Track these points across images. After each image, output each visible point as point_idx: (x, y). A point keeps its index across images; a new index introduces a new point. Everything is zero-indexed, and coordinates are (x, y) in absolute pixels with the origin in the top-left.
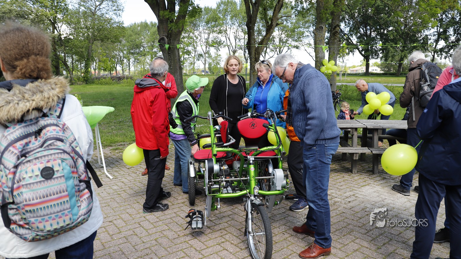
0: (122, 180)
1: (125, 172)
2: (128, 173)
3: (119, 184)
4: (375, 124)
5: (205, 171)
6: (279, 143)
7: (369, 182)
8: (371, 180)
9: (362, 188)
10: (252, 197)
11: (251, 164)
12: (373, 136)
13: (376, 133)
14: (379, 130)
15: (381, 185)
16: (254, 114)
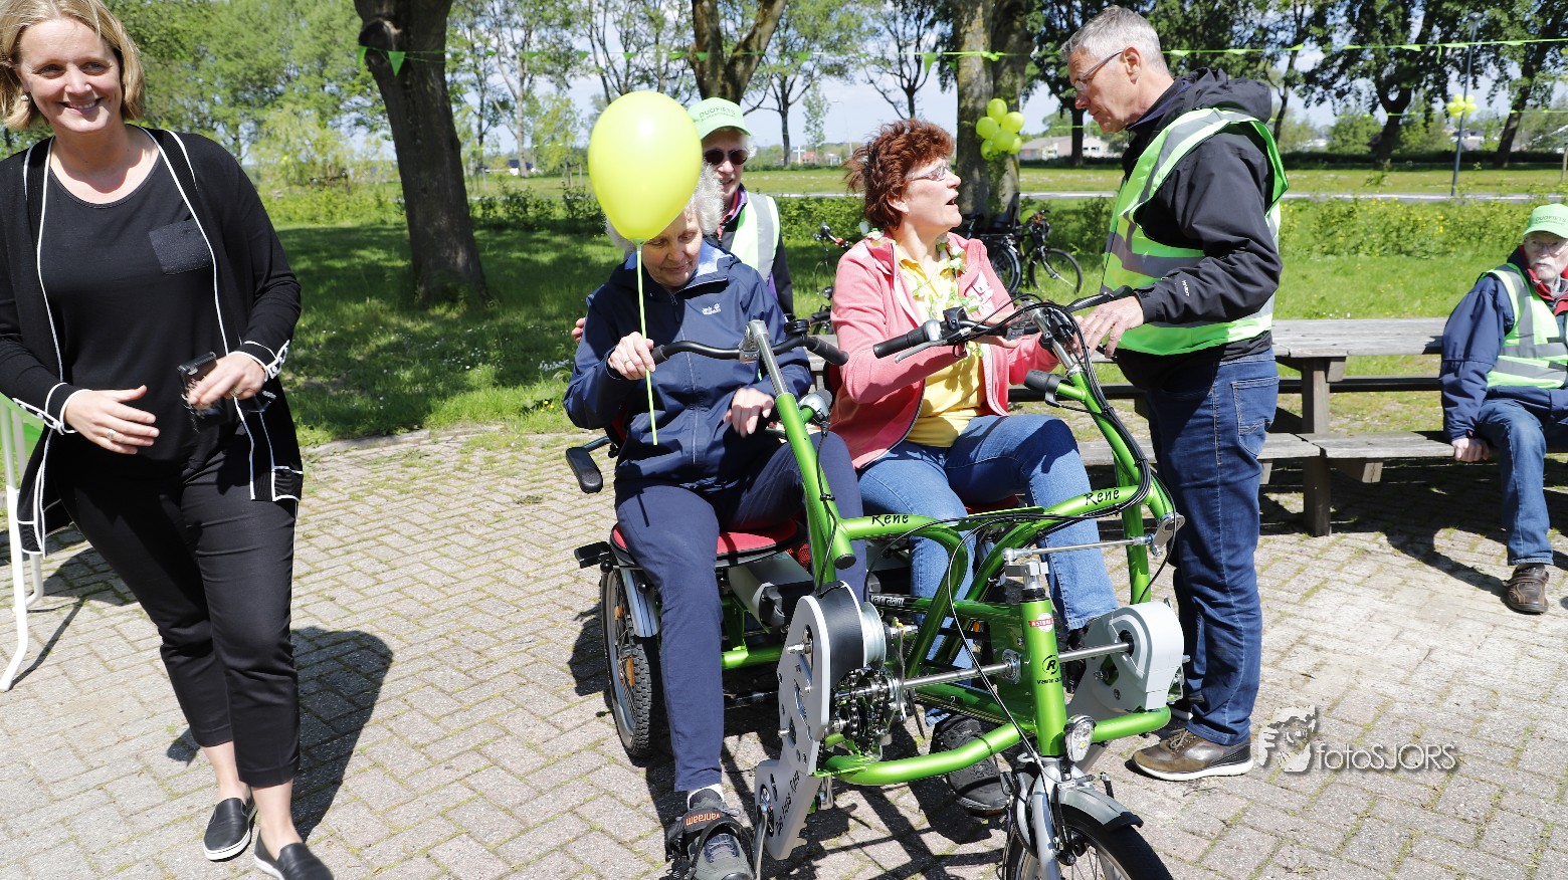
4: (1310, 340)
5: (802, 655)
6: (1136, 471)
7: (1319, 574)
8: (1318, 563)
9: (1311, 602)
10: (1052, 773)
11: (1030, 596)
12: (1305, 388)
13: (1319, 376)
14: (1333, 365)
15: (1372, 583)
16: (963, 326)
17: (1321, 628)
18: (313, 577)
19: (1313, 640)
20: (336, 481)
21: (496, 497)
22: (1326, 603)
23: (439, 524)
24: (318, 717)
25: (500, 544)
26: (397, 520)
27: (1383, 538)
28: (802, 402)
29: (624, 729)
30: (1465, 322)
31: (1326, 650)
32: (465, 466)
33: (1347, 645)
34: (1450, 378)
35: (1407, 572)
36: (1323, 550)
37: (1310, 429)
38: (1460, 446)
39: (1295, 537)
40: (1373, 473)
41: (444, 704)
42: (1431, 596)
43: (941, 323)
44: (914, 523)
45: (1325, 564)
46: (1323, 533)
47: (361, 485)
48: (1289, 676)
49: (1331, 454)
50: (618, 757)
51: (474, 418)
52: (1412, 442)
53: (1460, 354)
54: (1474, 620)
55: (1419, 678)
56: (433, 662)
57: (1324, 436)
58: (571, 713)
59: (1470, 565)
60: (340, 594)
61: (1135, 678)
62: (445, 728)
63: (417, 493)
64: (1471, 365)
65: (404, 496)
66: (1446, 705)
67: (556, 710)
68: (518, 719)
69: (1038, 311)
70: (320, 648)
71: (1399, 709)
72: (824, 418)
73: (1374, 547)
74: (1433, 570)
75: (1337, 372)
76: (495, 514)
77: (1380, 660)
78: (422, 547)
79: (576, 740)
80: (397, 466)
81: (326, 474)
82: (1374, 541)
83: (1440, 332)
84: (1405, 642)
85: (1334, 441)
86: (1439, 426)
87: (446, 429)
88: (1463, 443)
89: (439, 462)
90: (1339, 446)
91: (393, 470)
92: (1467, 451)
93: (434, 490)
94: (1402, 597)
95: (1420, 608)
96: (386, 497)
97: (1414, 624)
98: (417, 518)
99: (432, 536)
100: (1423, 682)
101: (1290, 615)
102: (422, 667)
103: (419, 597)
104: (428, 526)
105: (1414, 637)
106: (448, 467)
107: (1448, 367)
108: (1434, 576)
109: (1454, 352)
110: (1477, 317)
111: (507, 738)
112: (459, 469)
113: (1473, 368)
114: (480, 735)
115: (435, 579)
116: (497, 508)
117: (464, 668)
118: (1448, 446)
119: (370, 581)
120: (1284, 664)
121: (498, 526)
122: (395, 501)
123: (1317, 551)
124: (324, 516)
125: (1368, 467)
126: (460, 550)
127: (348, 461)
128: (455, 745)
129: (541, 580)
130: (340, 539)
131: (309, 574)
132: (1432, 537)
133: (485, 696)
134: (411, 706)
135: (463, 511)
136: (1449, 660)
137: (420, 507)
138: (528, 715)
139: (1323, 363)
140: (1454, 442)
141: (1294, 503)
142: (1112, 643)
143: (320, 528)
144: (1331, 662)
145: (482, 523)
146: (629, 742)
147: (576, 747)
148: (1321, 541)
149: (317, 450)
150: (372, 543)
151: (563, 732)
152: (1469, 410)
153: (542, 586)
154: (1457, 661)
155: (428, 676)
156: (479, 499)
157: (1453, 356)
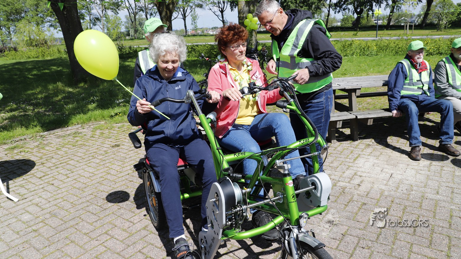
0: (34, 201)
1: (37, 186)
2: (41, 186)
3: (31, 209)
4: (350, 84)
5: (215, 202)
6: (313, 132)
7: (357, 153)
8: (356, 149)
9: (356, 162)
10: (296, 231)
11: (285, 175)
12: (349, 97)
13: (353, 94)
14: (357, 91)
15: (372, 155)
16: (255, 88)
17: (360, 170)
18: (45, 177)
19: (359, 174)
20: (51, 143)
21: (105, 145)
22: (360, 162)
23: (87, 156)
24: (51, 226)
25: (107, 161)
26: (73, 155)
27: (373, 141)
29: (154, 221)
30: (394, 77)
31: (363, 176)
32: (94, 136)
33: (368, 174)
34: (390, 93)
35: (381, 150)
36: (357, 145)
37: (352, 110)
38: (394, 113)
39: (349, 142)
40: (370, 122)
41: (93, 218)
42: (389, 157)
43: (248, 88)
44: (247, 154)
45: (358, 150)
46: (357, 140)
47: (60, 144)
48: (354, 185)
49: (359, 117)
50: (153, 231)
51: (96, 120)
52: (381, 112)
53: (393, 86)
54: (402, 164)
55: (390, 183)
56: (89, 204)
57: (356, 112)
58: (136, 217)
59: (398, 147)
60: (56, 182)
61: (318, 197)
62: (95, 226)
63: (79, 146)
64: (396, 89)
65: (74, 147)
66: (399, 191)
67: (131, 216)
68: (119, 220)
69: (278, 82)
70: (50, 202)
71: (386, 193)
73: (371, 143)
74: (388, 149)
75: (358, 93)
76: (105, 151)
77: (378, 178)
78: (82, 164)
79: (139, 226)
80: (71, 137)
81: (47, 142)
82: (371, 141)
83: (387, 79)
84: (384, 172)
85: (359, 113)
86: (388, 107)
87: (87, 124)
88: (395, 112)
89: (85, 135)
90: (361, 115)
91: (70, 139)
92: (396, 114)
93: (84, 145)
94: (382, 158)
95: (387, 161)
96: (68, 148)
97: (386, 166)
98: (79, 154)
99: (85, 160)
100: (391, 184)
101: (351, 166)
102: (85, 206)
103: (82, 181)
104: (83, 157)
105: (387, 170)
106: (88, 136)
107: (390, 90)
108: (389, 151)
109: (391, 85)
110: (397, 75)
111: (116, 228)
112: (92, 137)
113: (397, 90)
114: (107, 227)
115: (87, 175)
116: (105, 149)
117: (99, 205)
118: (391, 113)
119: (65, 177)
120: (352, 182)
121: (106, 155)
122: (71, 149)
123: (355, 146)
124: (48, 156)
125: (369, 120)
126: (95, 164)
127: (55, 136)
128: (99, 232)
129: (122, 172)
130: (54, 164)
131: (44, 176)
132: (386, 139)
133: (107, 214)
134: (82, 220)
135: (94, 151)
136: (398, 177)
137: (80, 151)
138: (122, 219)
139: (354, 90)
140: (392, 112)
141: (347, 131)
142: (309, 186)
143: (47, 160)
144: (365, 180)
145: (101, 154)
146: (156, 225)
147: (139, 229)
148: (356, 143)
149: (44, 133)
150: (65, 164)
151: (134, 224)
152: (396, 102)
153: (122, 174)
154: (400, 177)
155: (87, 209)
156: (99, 147)
157: (391, 86)
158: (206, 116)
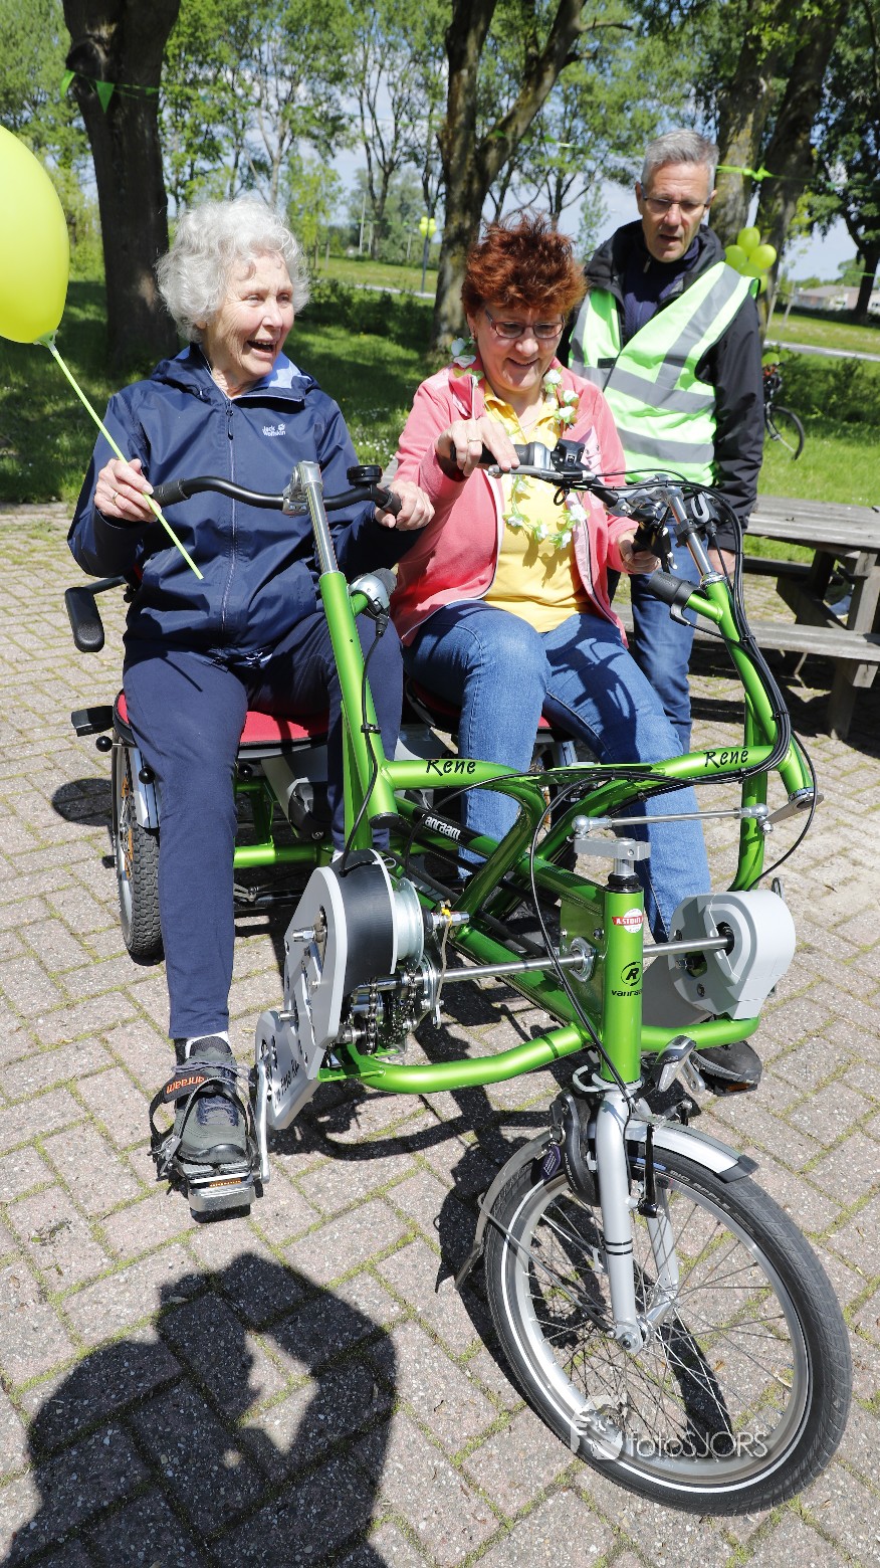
5: (313, 943)
6: (772, 726)
28: (355, 585)
44: (484, 772)
61: (730, 983)
72: (382, 610)
142: (704, 935)
158: (350, 579)
